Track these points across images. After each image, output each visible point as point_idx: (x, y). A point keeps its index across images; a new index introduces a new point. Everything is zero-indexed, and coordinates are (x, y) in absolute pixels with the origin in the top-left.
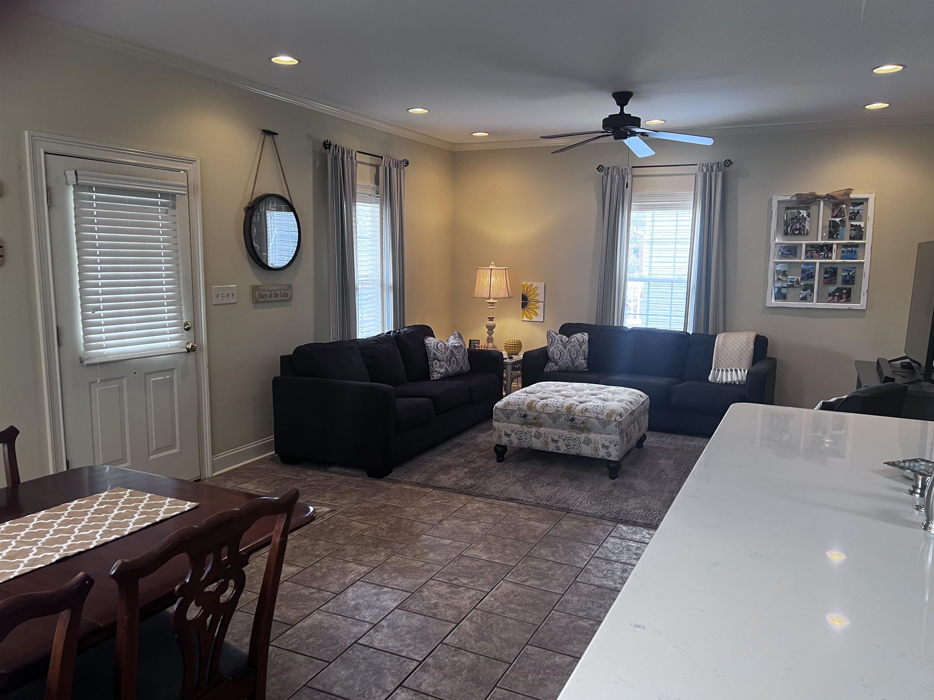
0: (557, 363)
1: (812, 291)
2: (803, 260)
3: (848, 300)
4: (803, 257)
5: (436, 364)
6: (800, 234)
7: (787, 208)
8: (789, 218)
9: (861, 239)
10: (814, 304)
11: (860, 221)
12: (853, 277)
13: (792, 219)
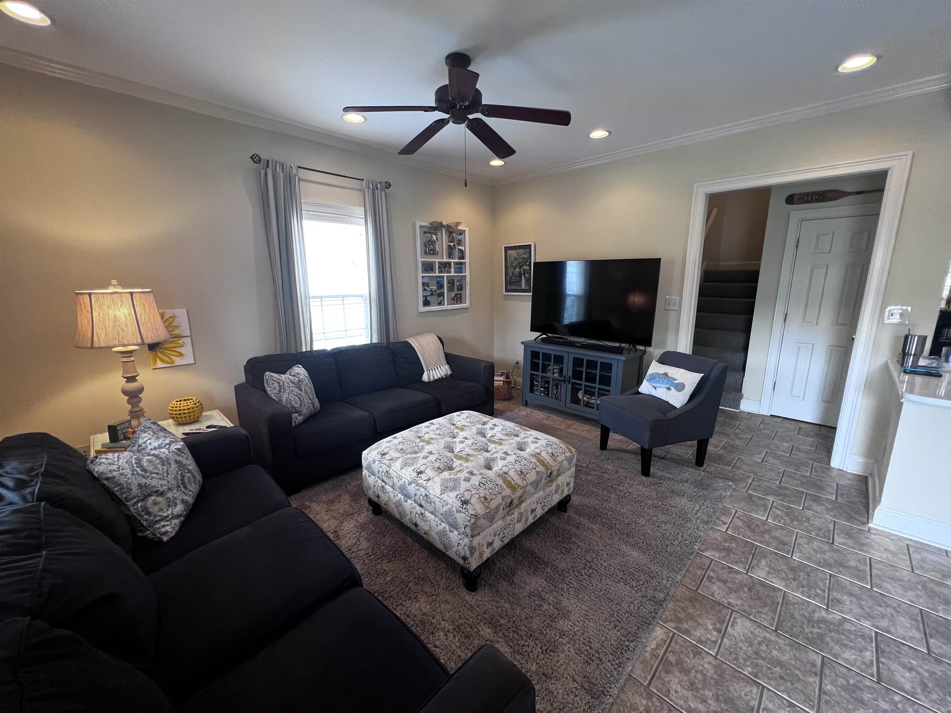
0: (300, 412)
1: (444, 297)
2: (437, 274)
3: (461, 303)
4: (437, 272)
5: (155, 503)
6: (433, 254)
7: (425, 232)
8: (427, 240)
9: (463, 259)
10: (446, 307)
11: (461, 246)
12: (462, 286)
13: (429, 241)
